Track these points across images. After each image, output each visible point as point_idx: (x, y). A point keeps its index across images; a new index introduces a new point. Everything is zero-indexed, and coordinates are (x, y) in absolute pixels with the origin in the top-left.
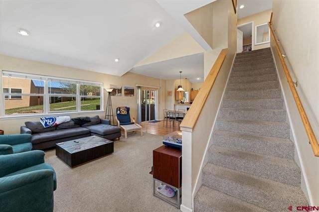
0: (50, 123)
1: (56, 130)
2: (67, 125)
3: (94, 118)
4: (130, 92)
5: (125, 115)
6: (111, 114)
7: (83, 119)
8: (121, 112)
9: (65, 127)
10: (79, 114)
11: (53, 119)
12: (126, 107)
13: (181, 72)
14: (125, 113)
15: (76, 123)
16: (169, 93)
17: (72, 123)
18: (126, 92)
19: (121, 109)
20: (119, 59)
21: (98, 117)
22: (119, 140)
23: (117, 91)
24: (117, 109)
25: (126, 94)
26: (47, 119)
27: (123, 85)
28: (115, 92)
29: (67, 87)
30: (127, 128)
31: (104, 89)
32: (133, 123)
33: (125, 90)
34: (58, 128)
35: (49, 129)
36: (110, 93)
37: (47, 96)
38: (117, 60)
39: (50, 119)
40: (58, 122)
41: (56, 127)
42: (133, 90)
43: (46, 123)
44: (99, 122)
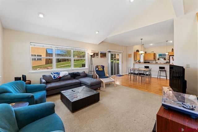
0: (57, 76)
1: (60, 80)
2: (66, 77)
3: (82, 73)
4: (104, 55)
5: (101, 71)
6: (93, 70)
7: (76, 74)
8: (98, 69)
9: (65, 79)
10: (73, 70)
11: (58, 74)
12: (102, 66)
13: (142, 39)
14: (101, 69)
15: (71, 77)
16: (130, 56)
17: (69, 76)
18: (101, 55)
19: (99, 67)
20: (98, 32)
21: (84, 72)
22: (100, 89)
23: (96, 54)
24: (96, 66)
25: (101, 57)
26: (55, 73)
27: (99, 50)
28: (94, 55)
29: (64, 53)
30: (104, 81)
31: (88, 53)
32: (108, 77)
33: (101, 54)
34: (61, 80)
35: (56, 80)
36: (91, 56)
37: (54, 58)
38: (97, 33)
39: (56, 73)
40: (61, 75)
41: (60, 79)
42: (106, 53)
43: (54, 76)
44: (86, 76)
